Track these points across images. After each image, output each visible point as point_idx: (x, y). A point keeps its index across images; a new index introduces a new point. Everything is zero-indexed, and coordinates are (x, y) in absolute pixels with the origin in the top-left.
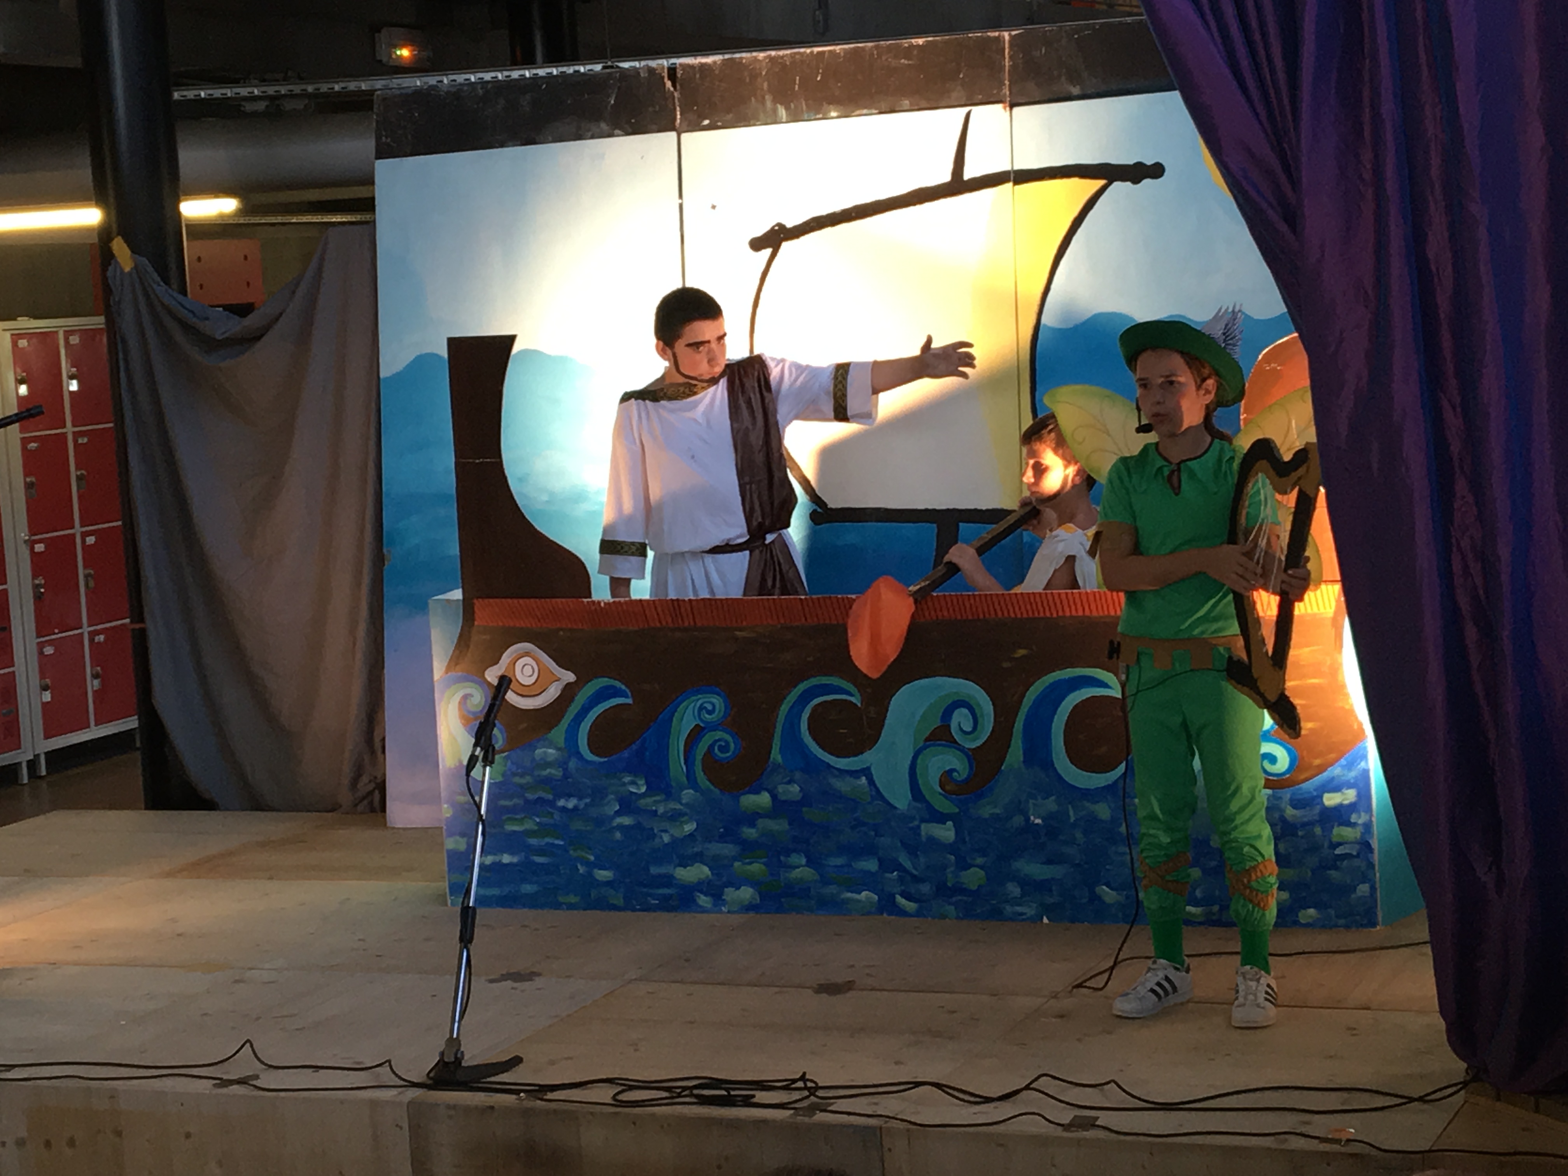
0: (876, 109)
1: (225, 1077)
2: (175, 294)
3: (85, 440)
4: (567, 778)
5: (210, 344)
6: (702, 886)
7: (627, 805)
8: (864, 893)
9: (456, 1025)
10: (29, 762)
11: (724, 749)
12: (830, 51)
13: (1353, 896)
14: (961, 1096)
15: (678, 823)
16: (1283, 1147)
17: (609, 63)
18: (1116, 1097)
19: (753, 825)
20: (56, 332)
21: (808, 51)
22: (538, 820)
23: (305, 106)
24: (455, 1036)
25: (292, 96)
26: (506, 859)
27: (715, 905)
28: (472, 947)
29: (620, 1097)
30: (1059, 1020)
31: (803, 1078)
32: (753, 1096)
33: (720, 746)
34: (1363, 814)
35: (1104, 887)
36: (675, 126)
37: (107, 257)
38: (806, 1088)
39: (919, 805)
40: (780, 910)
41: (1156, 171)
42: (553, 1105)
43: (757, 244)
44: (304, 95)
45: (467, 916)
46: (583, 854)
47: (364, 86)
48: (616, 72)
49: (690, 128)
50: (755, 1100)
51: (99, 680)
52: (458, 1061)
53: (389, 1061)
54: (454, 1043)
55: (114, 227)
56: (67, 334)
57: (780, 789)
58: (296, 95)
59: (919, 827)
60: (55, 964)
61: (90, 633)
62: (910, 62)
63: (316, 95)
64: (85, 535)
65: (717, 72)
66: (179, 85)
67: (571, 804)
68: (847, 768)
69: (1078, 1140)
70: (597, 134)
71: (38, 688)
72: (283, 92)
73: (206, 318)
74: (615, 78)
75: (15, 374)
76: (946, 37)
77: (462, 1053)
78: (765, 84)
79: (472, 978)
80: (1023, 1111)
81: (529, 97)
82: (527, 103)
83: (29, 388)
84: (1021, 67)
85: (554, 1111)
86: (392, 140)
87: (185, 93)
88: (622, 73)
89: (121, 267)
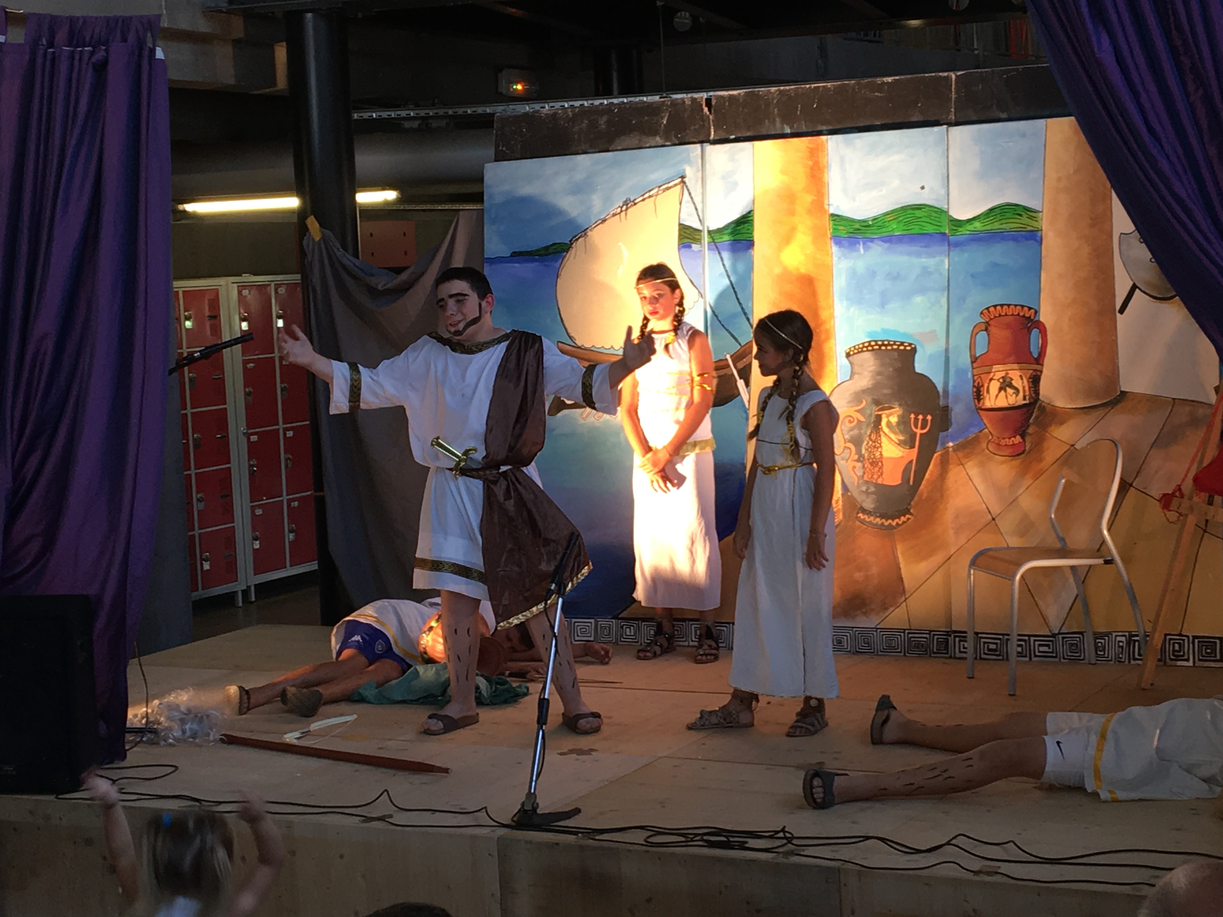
1: (368, 815)
2: (351, 258)
5: (374, 293)
9: (534, 783)
10: (243, 591)
12: (823, 86)
14: (898, 847)
16: (1137, 894)
17: (664, 95)
18: (1014, 853)
20: (269, 285)
21: (808, 86)
23: (448, 124)
24: (532, 791)
25: (436, 117)
28: (546, 728)
29: (649, 840)
31: (783, 830)
32: (747, 842)
36: (709, 139)
37: (303, 230)
38: (785, 838)
42: (600, 844)
44: (446, 116)
45: (543, 705)
47: (488, 110)
48: (668, 101)
49: (721, 142)
50: (747, 845)
51: (294, 534)
52: (534, 809)
53: (485, 808)
54: (531, 796)
55: (308, 210)
56: (277, 286)
58: (441, 116)
61: (288, 500)
62: (882, 95)
63: (455, 117)
64: (286, 430)
65: (741, 101)
66: (358, 109)
69: (985, 883)
70: (653, 145)
71: (251, 538)
72: (431, 114)
73: (373, 275)
74: (667, 105)
75: (240, 314)
76: (909, 76)
77: (538, 804)
78: (776, 110)
79: (546, 751)
80: (944, 860)
81: (605, 118)
82: (603, 123)
83: (249, 324)
84: (964, 99)
85: (603, 848)
86: (506, 149)
87: (361, 114)
88: (672, 102)
89: (312, 238)
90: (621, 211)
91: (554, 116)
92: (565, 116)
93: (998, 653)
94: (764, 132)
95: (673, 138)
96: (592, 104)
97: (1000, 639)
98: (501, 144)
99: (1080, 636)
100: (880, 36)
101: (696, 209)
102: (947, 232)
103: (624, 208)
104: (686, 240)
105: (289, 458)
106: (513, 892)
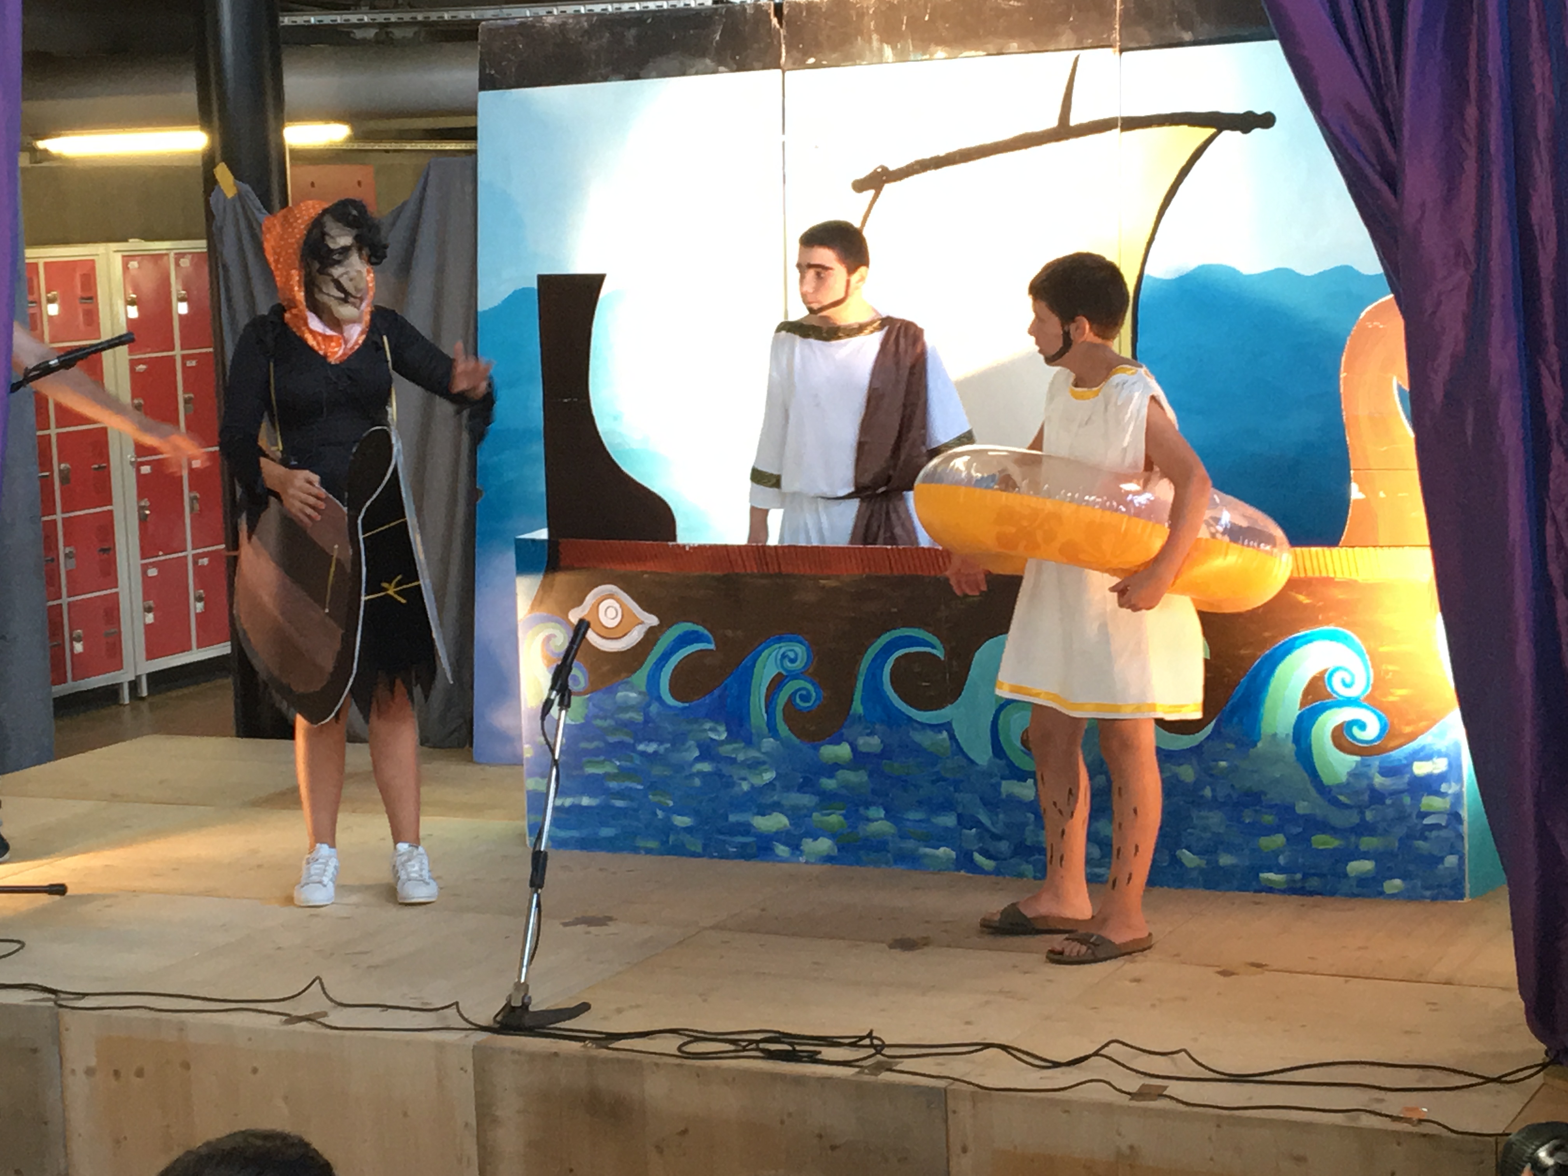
0: (984, 51)
1: (294, 1013)
3: (193, 363)
4: (649, 723)
6: (780, 836)
7: (707, 751)
8: (942, 849)
9: (524, 970)
10: (130, 683)
11: (805, 698)
13: (1440, 867)
14: (1028, 1059)
15: (757, 772)
16: (1353, 1124)
18: (1187, 1067)
19: (831, 776)
20: (167, 254)
22: (618, 763)
23: (415, 33)
24: (523, 980)
25: (401, 24)
26: (586, 801)
27: (793, 854)
28: (543, 891)
29: (685, 1049)
30: (1134, 984)
31: (870, 1035)
32: (820, 1053)
33: (801, 697)
34: (1453, 784)
35: (1184, 850)
36: (779, 64)
37: (210, 183)
38: (872, 1046)
39: (998, 761)
40: (858, 862)
41: (1267, 121)
42: (616, 1054)
43: (860, 186)
44: (414, 23)
45: (539, 861)
46: (662, 799)
47: (473, 16)
48: (722, 8)
49: (796, 67)
50: (819, 1057)
51: (202, 603)
52: (525, 1006)
53: (457, 1004)
54: (521, 987)
55: (218, 153)
56: (179, 256)
57: (861, 741)
58: (406, 22)
59: (1000, 784)
60: (134, 891)
61: (194, 555)
62: (1019, 4)
63: (426, 24)
65: (824, 10)
66: (287, 10)
67: (651, 748)
68: (928, 722)
69: (1145, 1110)
70: (701, 70)
71: (141, 609)
72: (393, 19)
74: (721, 15)
75: (125, 295)
77: (530, 998)
78: (872, 23)
80: (1090, 1078)
81: (633, 31)
82: (631, 38)
83: (139, 310)
84: (1133, 12)
85: (618, 1060)
86: (496, 72)
87: (294, 19)
88: (728, 9)
89: (225, 195)
91: (562, 28)
92: (578, 27)
94: (855, 53)
95: (729, 61)
96: (617, 10)
98: (487, 63)
105: (195, 498)
106: (495, 1120)
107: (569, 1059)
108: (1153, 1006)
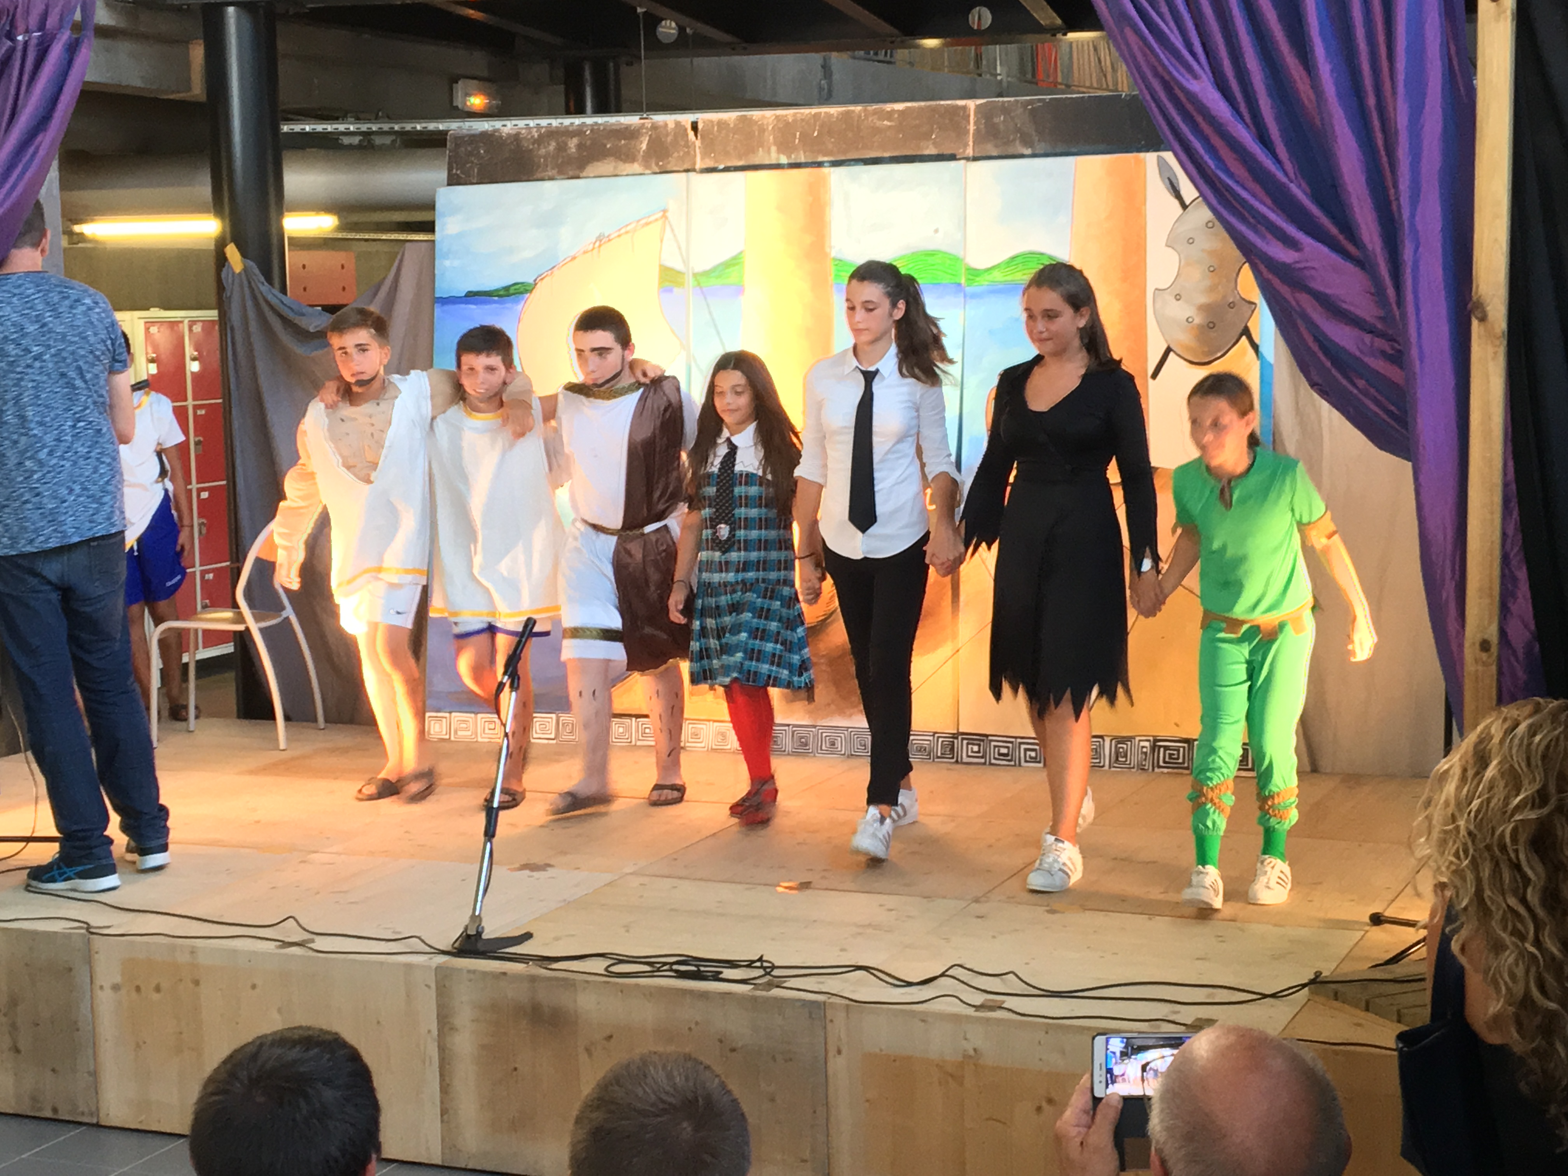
1: (281, 939)
2: (278, 294)
3: (203, 412)
5: (303, 335)
9: (479, 904)
12: (825, 112)
14: (887, 979)
17: (645, 116)
18: (1016, 985)
20: (182, 322)
21: (808, 111)
23: (392, 141)
24: (477, 913)
25: (381, 133)
28: (495, 840)
29: (611, 969)
30: (979, 920)
31: (760, 959)
32: (721, 973)
36: (695, 169)
37: (221, 260)
38: (761, 967)
42: (556, 974)
44: (391, 132)
45: (491, 815)
47: (441, 127)
48: (648, 123)
49: (708, 171)
50: (721, 976)
52: (479, 934)
54: (476, 919)
55: (228, 236)
56: (192, 323)
58: (385, 132)
61: (201, 571)
62: (891, 124)
63: (402, 133)
64: (200, 491)
65: (732, 126)
66: (287, 120)
69: (988, 1020)
70: (630, 173)
72: (374, 129)
73: (303, 315)
74: (647, 128)
75: (147, 353)
76: (922, 104)
77: (483, 928)
78: (771, 137)
79: (494, 866)
80: (941, 994)
81: (575, 141)
82: (572, 146)
83: (158, 367)
84: (983, 131)
85: (557, 979)
86: (461, 172)
87: (292, 127)
88: (653, 124)
89: (232, 269)
90: (594, 248)
91: (516, 138)
92: (529, 137)
93: (1009, 758)
94: (757, 161)
95: (653, 165)
96: (562, 124)
97: (1011, 742)
98: (455, 165)
99: (1100, 740)
100: (891, 56)
101: (680, 248)
102: (963, 281)
103: (597, 244)
104: (667, 284)
105: (203, 523)
106: (453, 1029)
107: (517, 978)
108: (994, 937)
